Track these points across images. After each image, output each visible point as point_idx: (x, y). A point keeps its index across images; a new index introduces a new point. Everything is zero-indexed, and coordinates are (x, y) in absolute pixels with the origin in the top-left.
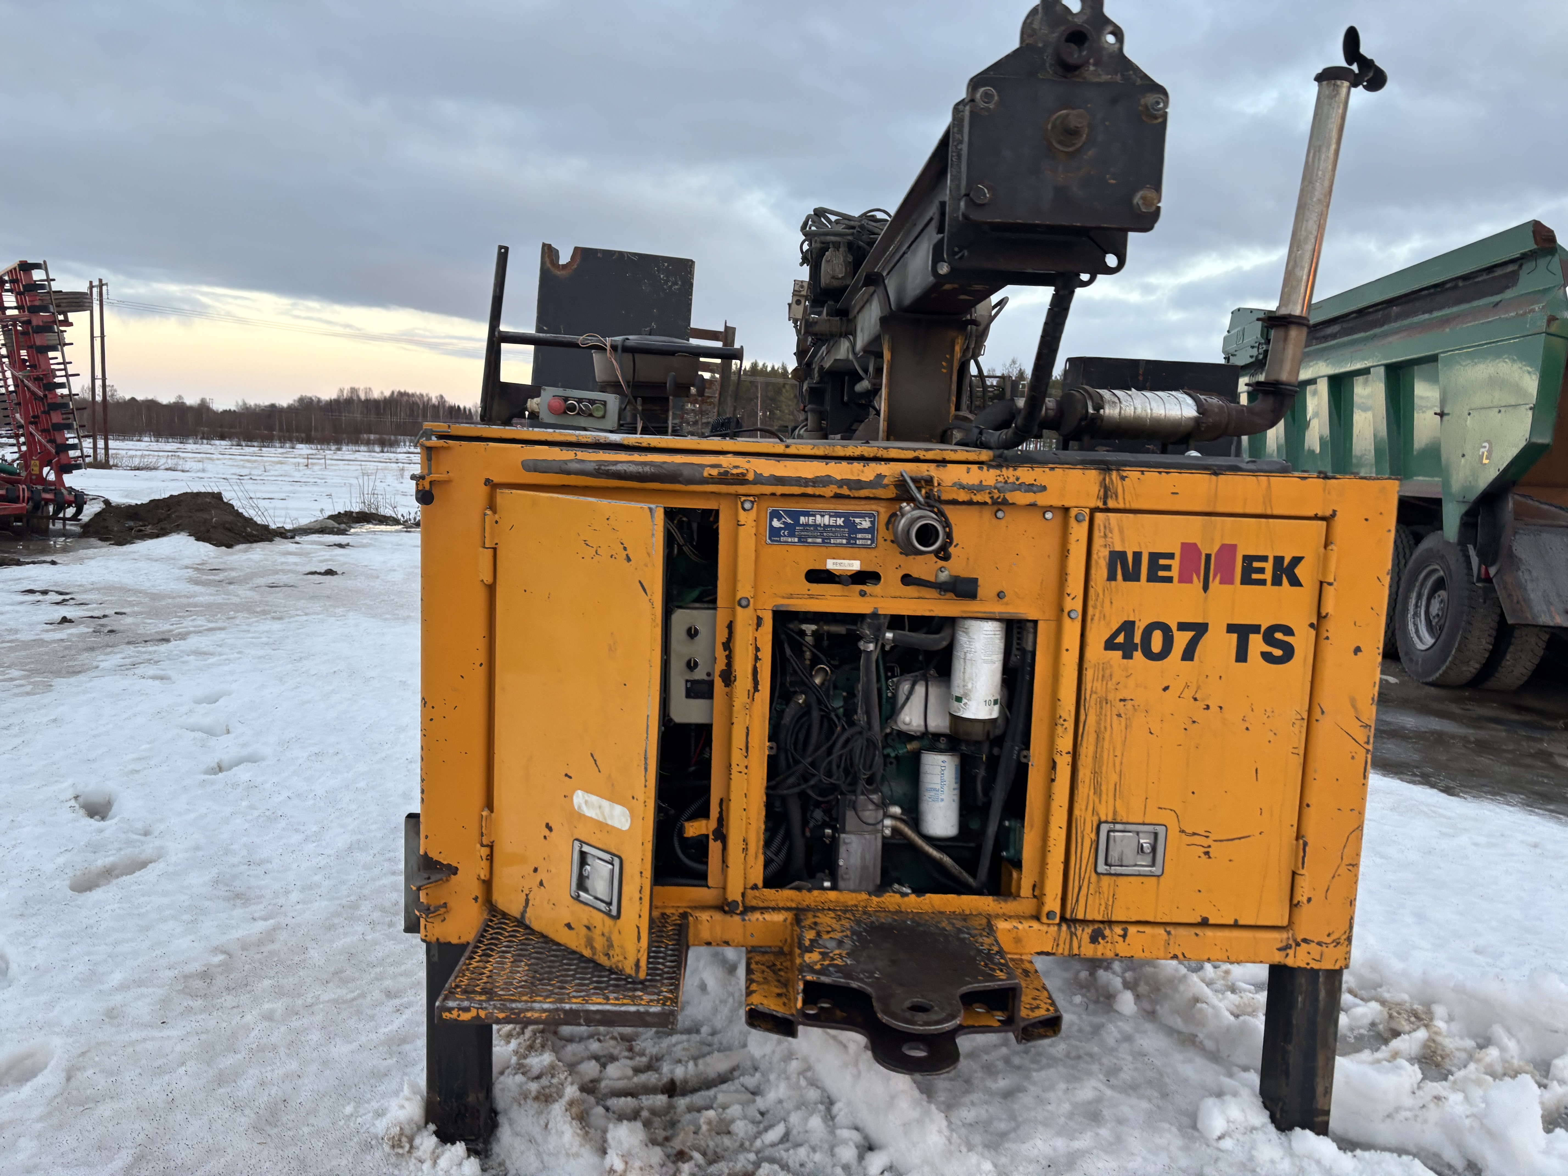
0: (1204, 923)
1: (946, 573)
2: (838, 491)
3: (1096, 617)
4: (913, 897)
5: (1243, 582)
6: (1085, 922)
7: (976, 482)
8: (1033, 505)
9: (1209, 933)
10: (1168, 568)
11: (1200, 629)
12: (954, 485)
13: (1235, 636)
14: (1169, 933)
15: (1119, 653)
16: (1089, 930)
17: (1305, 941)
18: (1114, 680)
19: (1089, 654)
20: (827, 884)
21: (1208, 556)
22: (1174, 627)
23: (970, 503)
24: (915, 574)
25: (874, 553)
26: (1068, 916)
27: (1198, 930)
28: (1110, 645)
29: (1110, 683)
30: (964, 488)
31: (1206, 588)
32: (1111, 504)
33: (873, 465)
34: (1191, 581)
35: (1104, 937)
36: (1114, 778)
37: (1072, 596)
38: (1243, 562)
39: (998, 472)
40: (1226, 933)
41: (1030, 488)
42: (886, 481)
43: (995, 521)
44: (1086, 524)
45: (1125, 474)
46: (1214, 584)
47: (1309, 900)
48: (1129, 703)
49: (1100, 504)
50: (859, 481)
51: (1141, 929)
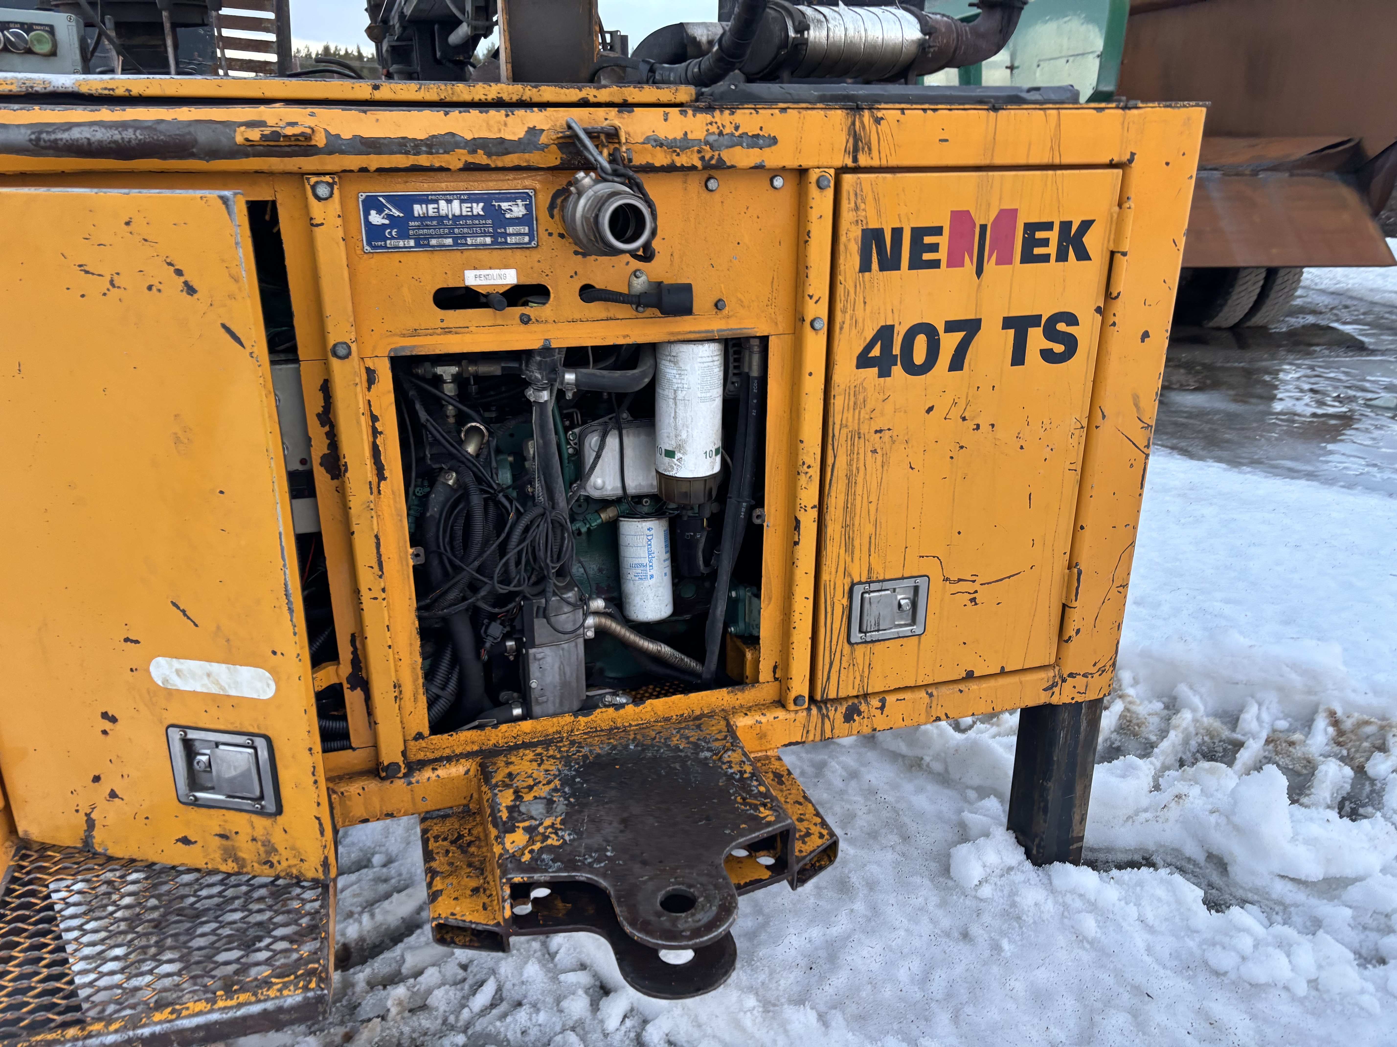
0: (969, 677)
1: (643, 279)
2: (471, 159)
3: (846, 326)
4: (630, 708)
5: (1023, 261)
6: (838, 700)
7: (679, 135)
8: (759, 167)
9: (974, 686)
10: (934, 248)
11: (971, 328)
12: (647, 140)
13: (1011, 332)
14: (931, 695)
15: (875, 370)
16: (842, 709)
17: (1071, 675)
18: (869, 407)
19: (839, 377)
20: (517, 712)
21: (983, 228)
22: (941, 328)
23: (671, 169)
24: (599, 283)
25: (535, 255)
26: (818, 697)
27: (962, 687)
28: (864, 361)
29: (863, 411)
30: (661, 145)
31: (979, 271)
32: (863, 160)
33: (520, 112)
34: (962, 265)
35: (859, 713)
36: (869, 529)
37: (815, 298)
38: (1025, 233)
39: (708, 117)
40: (992, 683)
41: (755, 141)
42: (543, 139)
43: (705, 194)
44: (830, 192)
45: (880, 114)
46: (990, 266)
47: (1078, 632)
48: (886, 434)
49: (849, 162)
50: (502, 141)
51: (901, 696)
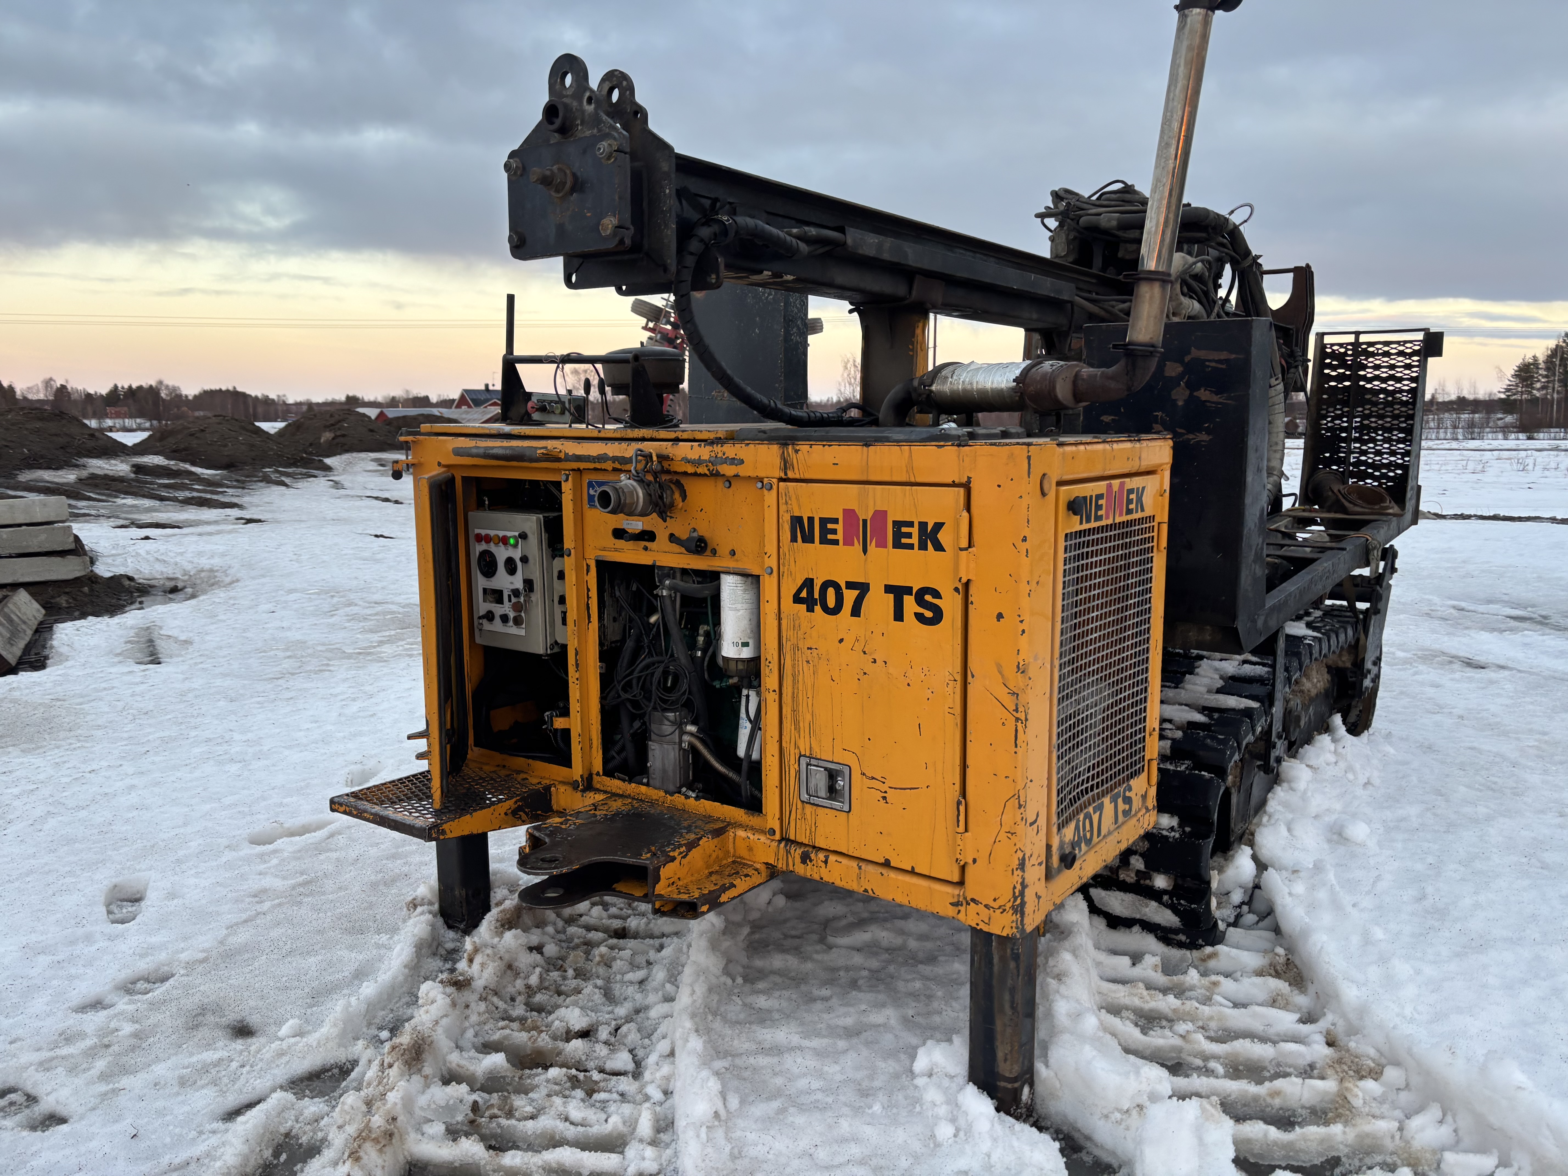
0: (887, 864)
3: (787, 573)
4: (692, 800)
5: (895, 546)
6: (797, 843)
7: (697, 457)
8: (737, 476)
9: (893, 875)
10: (834, 532)
11: (863, 588)
12: (683, 459)
13: (892, 596)
14: (860, 868)
15: (804, 607)
16: (799, 851)
17: (973, 900)
18: (803, 630)
19: (784, 606)
20: (645, 780)
21: (865, 521)
22: (843, 586)
23: (695, 474)
24: (674, 534)
25: (648, 517)
26: (784, 835)
27: (884, 871)
28: (797, 599)
29: (799, 633)
30: (691, 463)
31: (865, 551)
32: (790, 475)
34: (853, 544)
35: (811, 861)
36: (808, 717)
37: (768, 555)
38: (894, 527)
39: (710, 448)
40: (908, 879)
41: (734, 461)
43: (725, 490)
44: (774, 491)
45: (798, 447)
46: (872, 547)
47: (975, 861)
48: (815, 652)
49: (783, 475)
51: (840, 859)
